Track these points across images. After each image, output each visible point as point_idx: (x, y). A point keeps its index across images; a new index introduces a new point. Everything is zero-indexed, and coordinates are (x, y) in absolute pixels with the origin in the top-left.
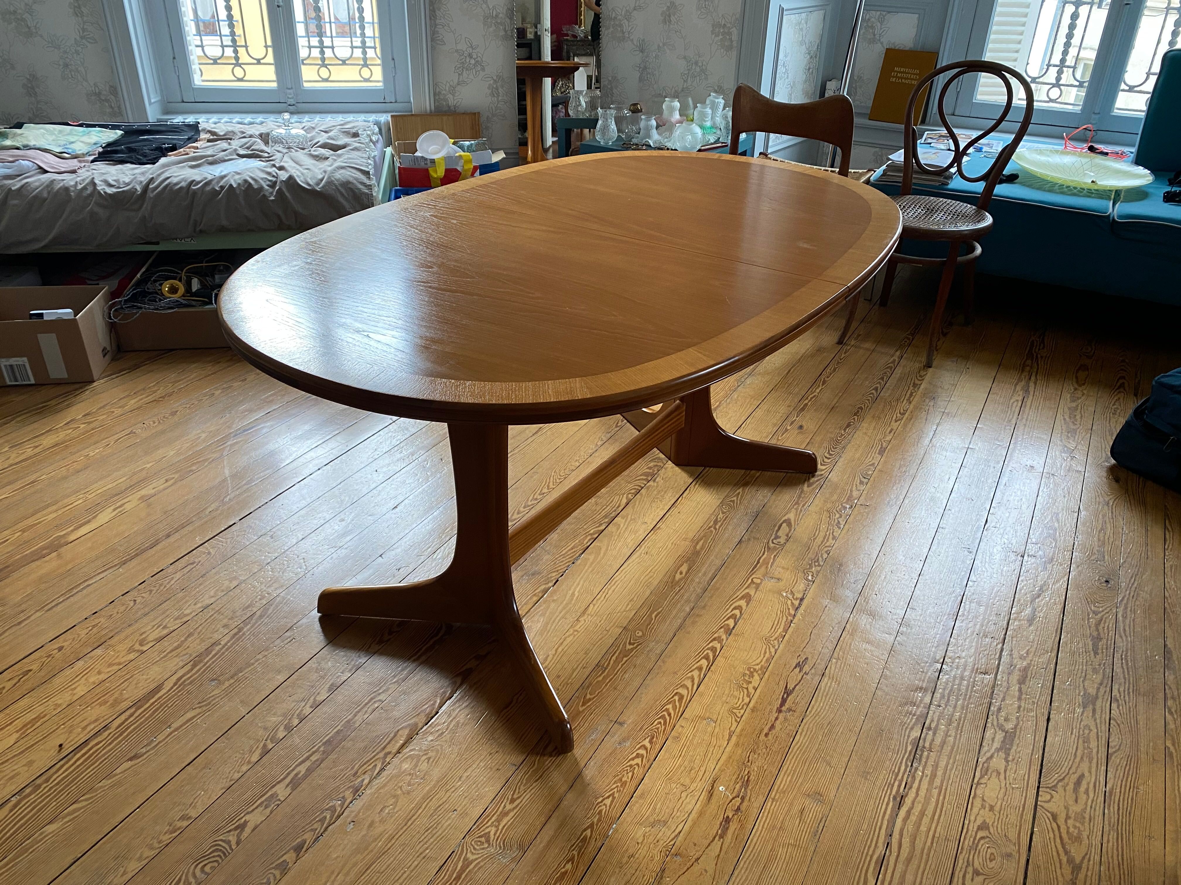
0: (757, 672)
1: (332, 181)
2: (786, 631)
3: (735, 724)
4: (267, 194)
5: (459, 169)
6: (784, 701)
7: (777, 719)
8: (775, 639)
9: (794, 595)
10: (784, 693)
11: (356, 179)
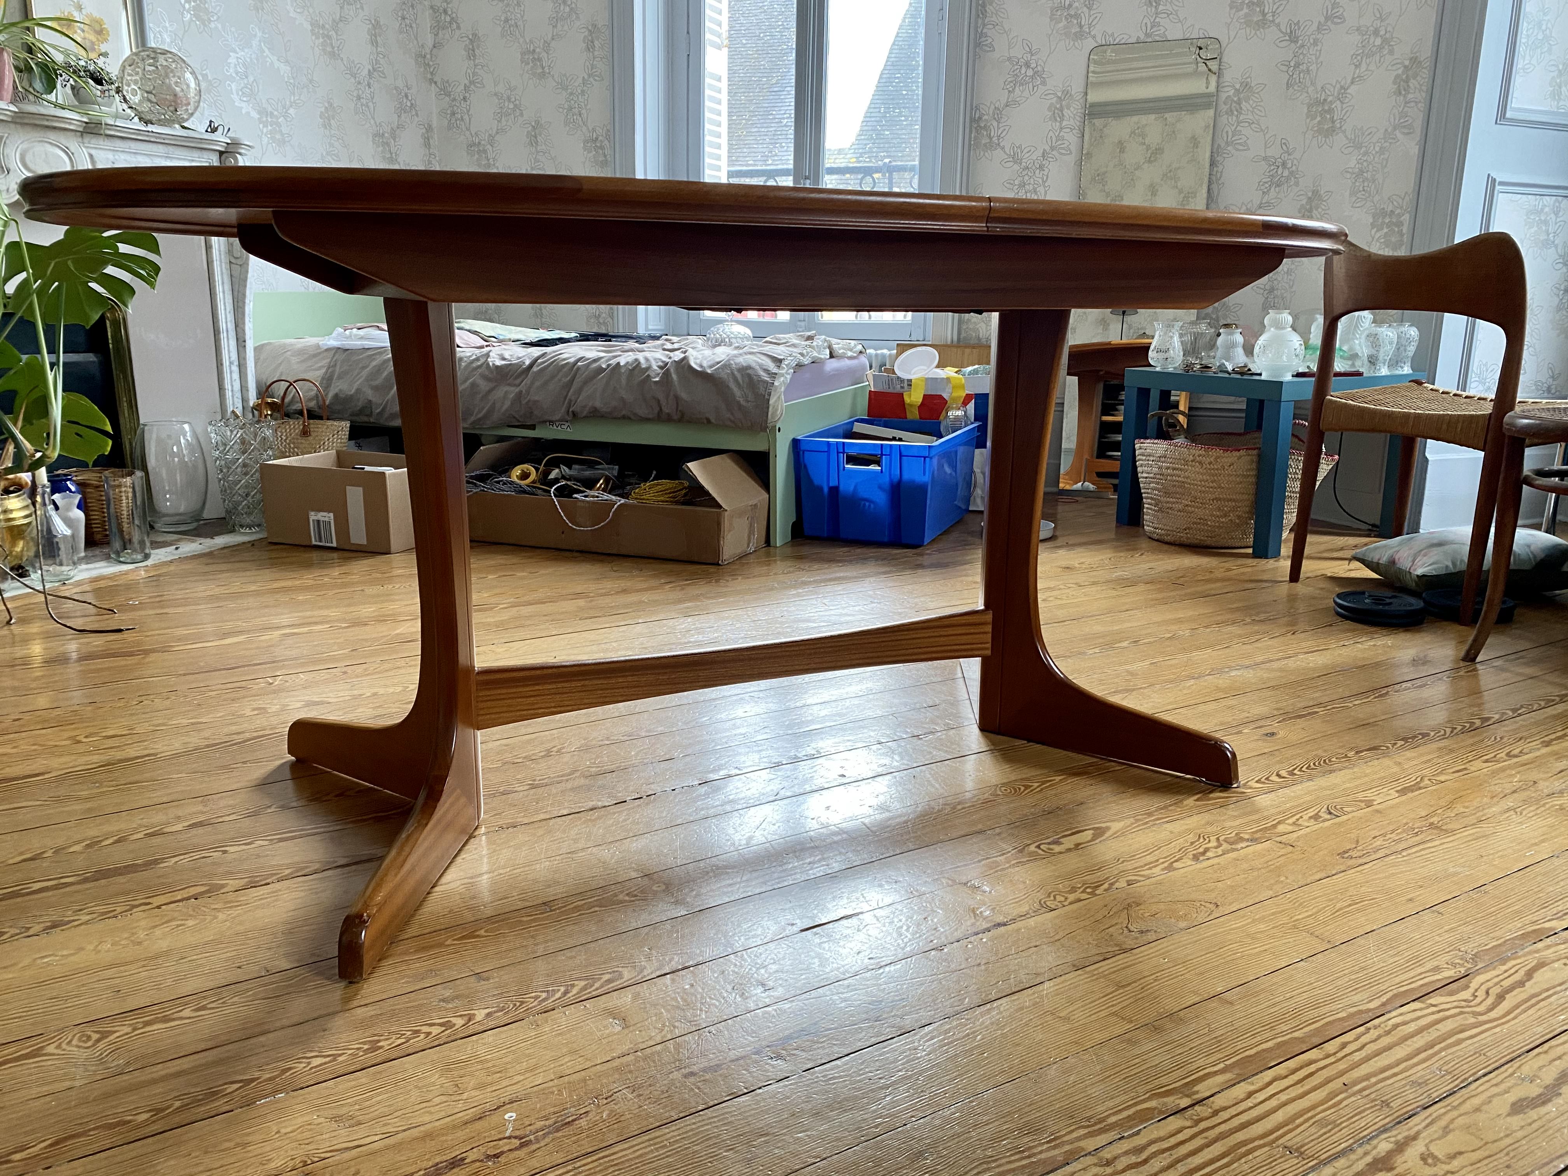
1: (730, 364)
4: (652, 374)
5: (945, 396)
11: (761, 366)
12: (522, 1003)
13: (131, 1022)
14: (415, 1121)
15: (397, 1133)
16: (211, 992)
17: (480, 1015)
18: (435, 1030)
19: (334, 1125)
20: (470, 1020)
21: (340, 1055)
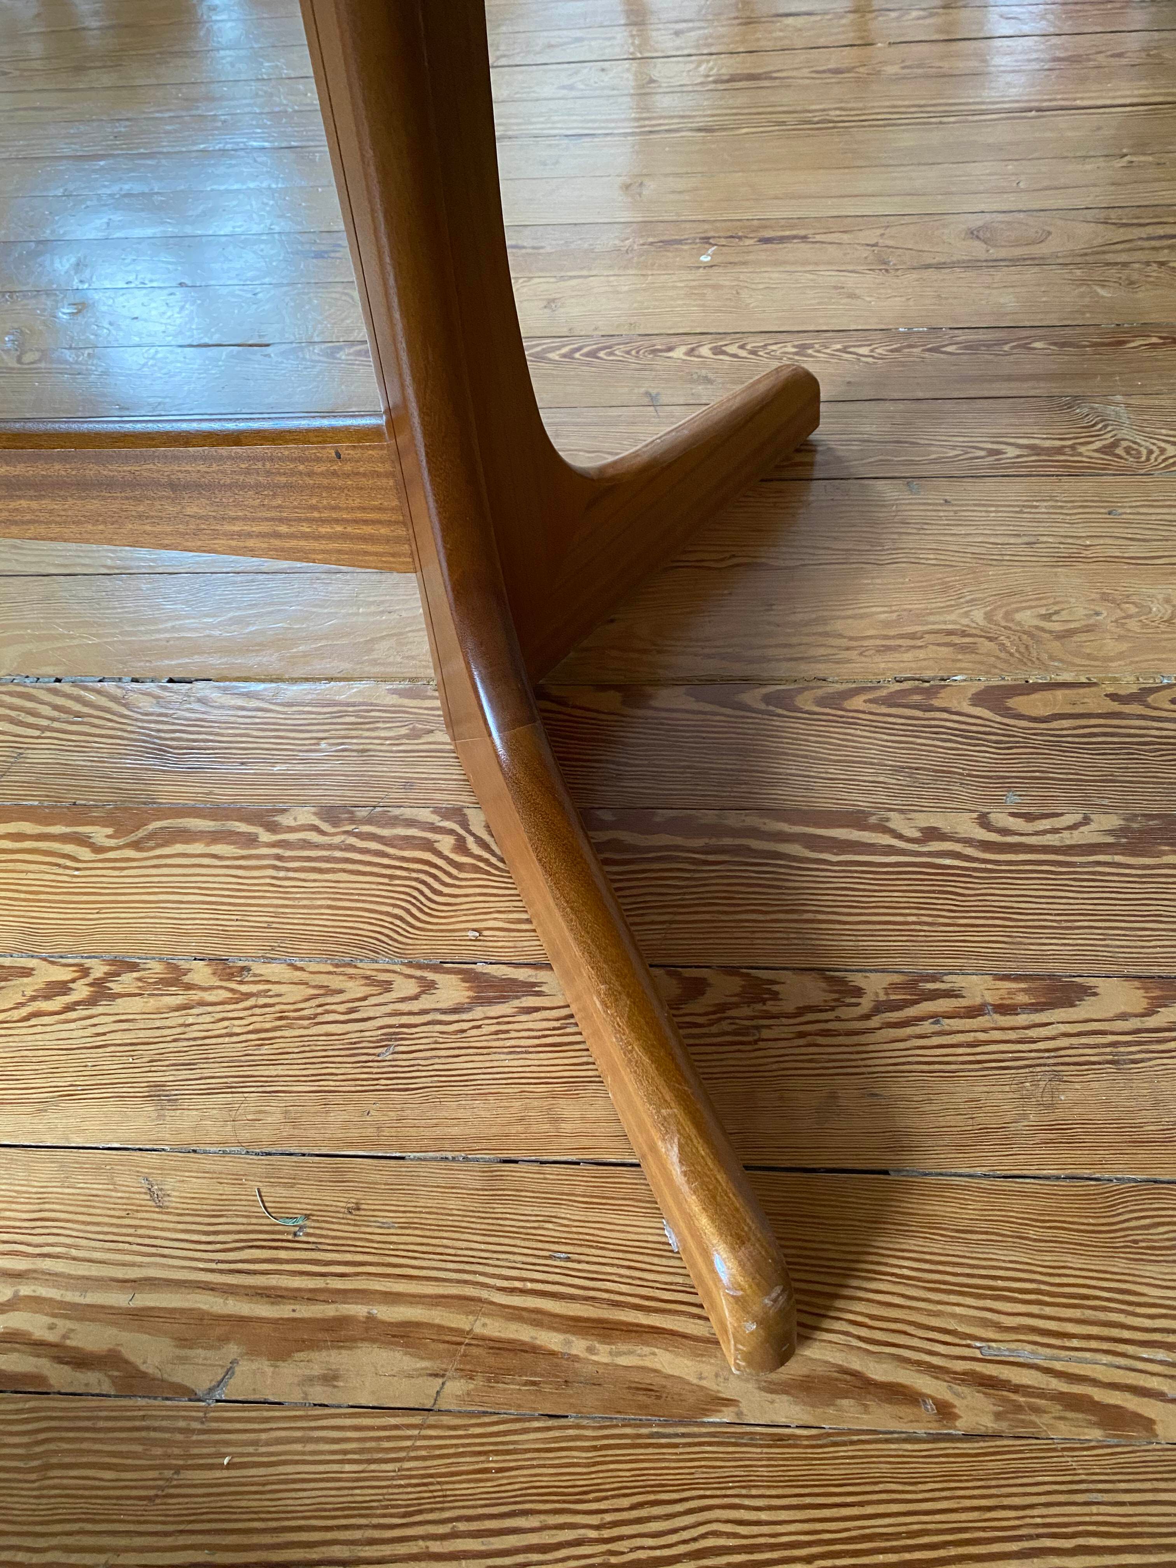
12: (628, 353)
13: (1079, 459)
14: (783, 276)
15: (805, 272)
16: (982, 472)
17: (679, 353)
18: (733, 349)
19: (857, 291)
20: (693, 350)
21: (837, 350)
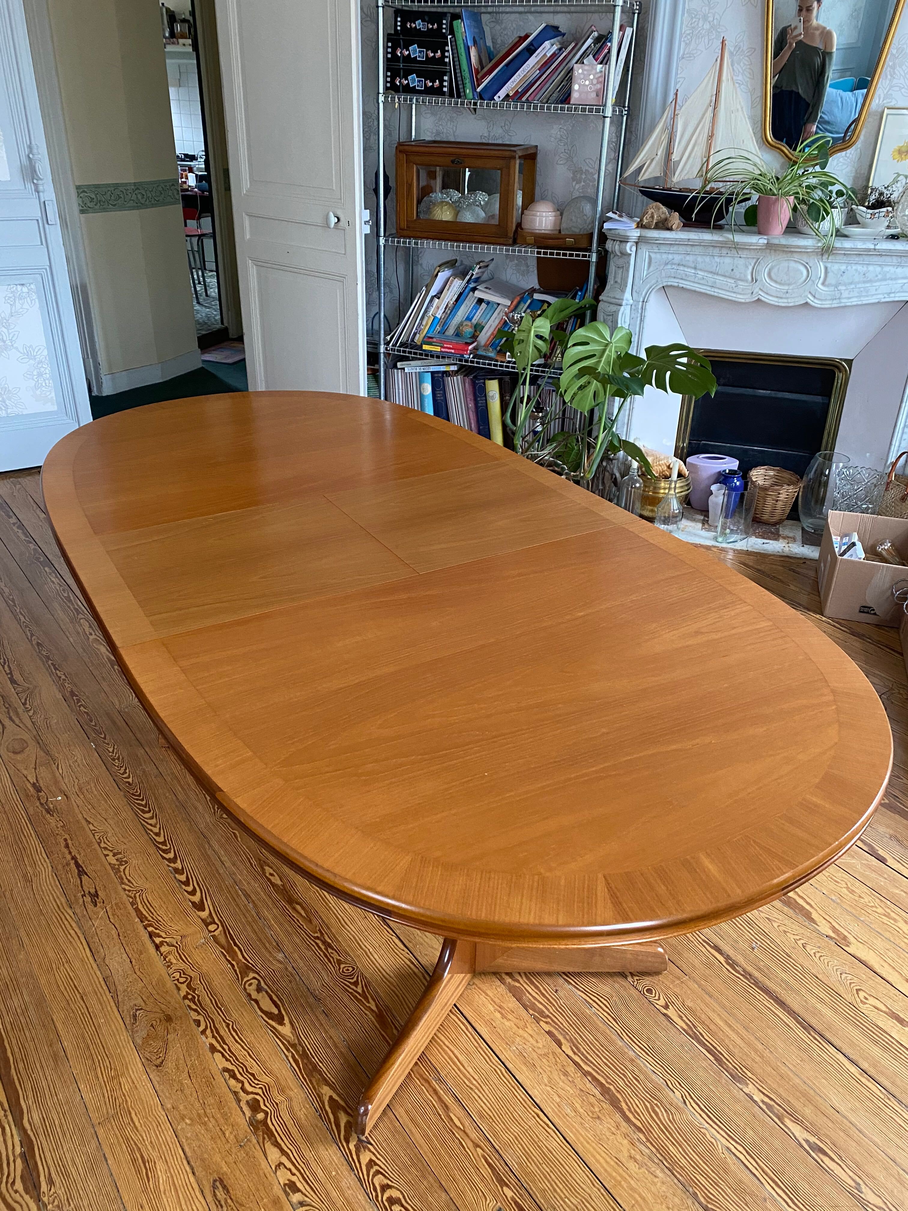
0: (118, 865)
2: (137, 910)
3: (92, 828)
6: (78, 865)
7: (70, 853)
8: (135, 896)
9: (168, 945)
10: (83, 870)
